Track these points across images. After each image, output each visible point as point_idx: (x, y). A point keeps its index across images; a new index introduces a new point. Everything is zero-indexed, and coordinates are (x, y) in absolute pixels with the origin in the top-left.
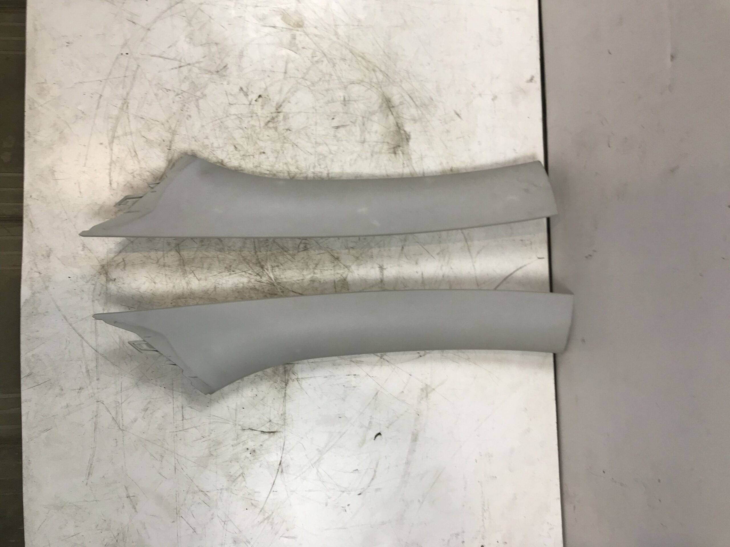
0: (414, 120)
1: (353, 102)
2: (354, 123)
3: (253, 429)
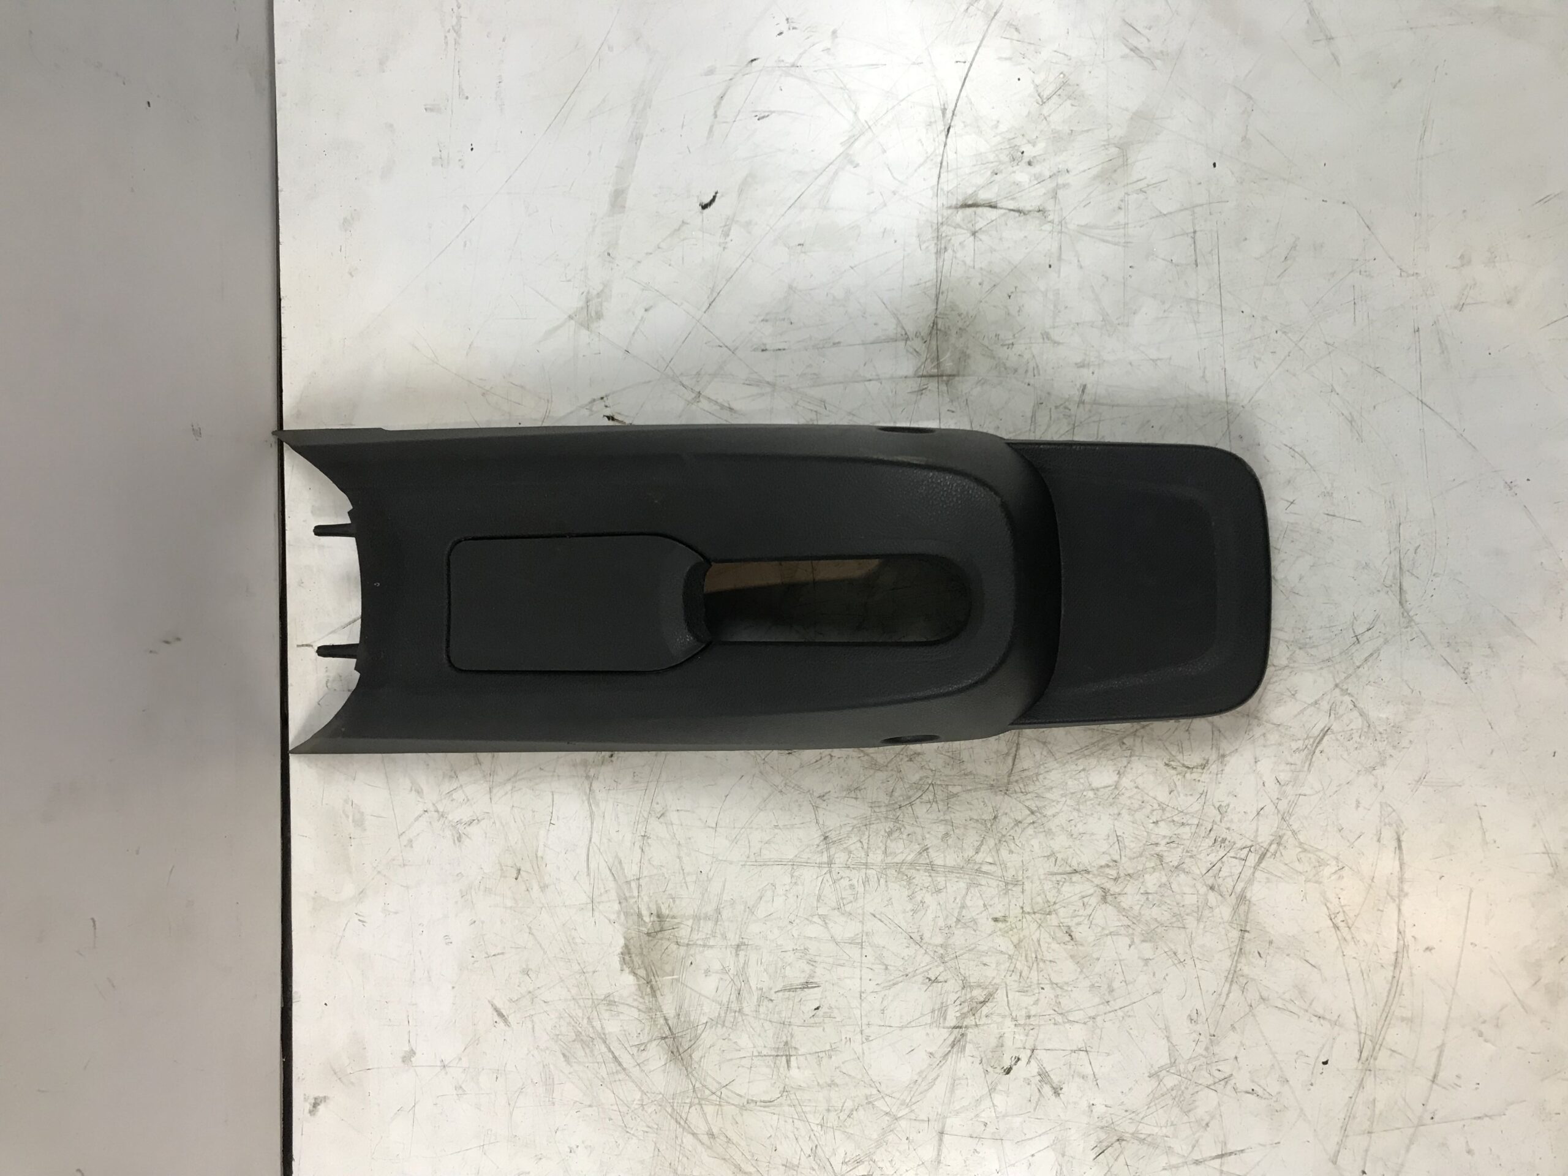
0: (610, 1002)
1: (764, 1052)
2: (764, 997)
3: (1017, 214)
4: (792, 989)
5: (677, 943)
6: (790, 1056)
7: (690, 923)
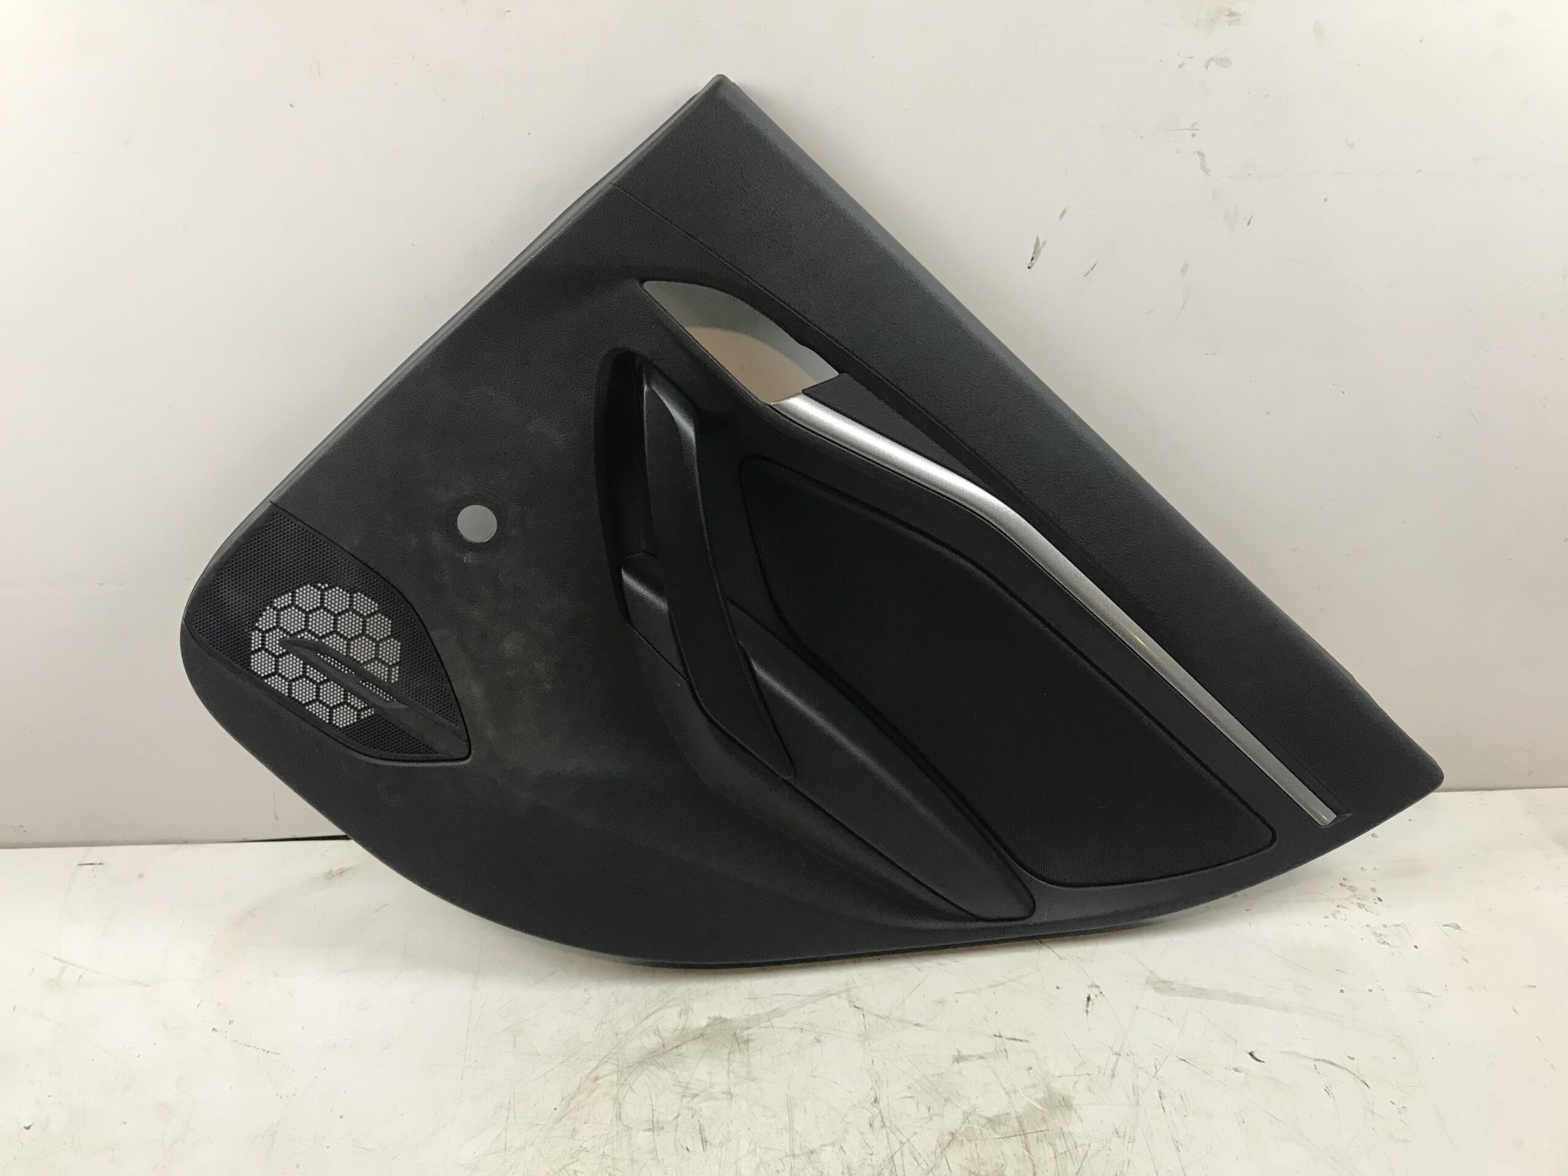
4: (701, 1131)
5: (730, 1053)
6: (653, 1132)
7: (745, 1061)
